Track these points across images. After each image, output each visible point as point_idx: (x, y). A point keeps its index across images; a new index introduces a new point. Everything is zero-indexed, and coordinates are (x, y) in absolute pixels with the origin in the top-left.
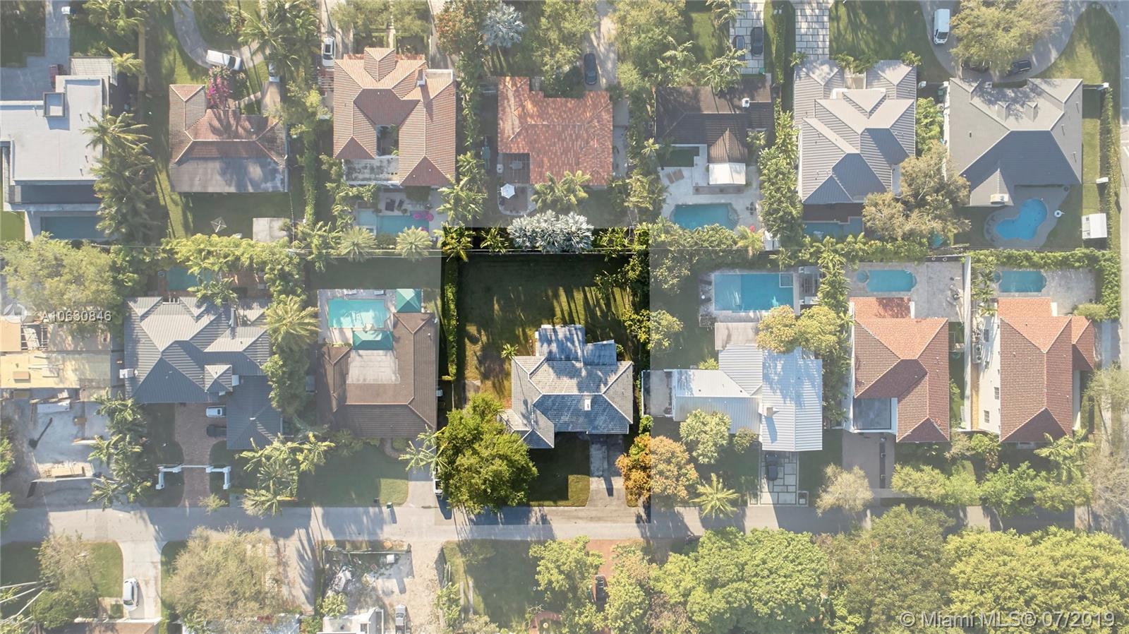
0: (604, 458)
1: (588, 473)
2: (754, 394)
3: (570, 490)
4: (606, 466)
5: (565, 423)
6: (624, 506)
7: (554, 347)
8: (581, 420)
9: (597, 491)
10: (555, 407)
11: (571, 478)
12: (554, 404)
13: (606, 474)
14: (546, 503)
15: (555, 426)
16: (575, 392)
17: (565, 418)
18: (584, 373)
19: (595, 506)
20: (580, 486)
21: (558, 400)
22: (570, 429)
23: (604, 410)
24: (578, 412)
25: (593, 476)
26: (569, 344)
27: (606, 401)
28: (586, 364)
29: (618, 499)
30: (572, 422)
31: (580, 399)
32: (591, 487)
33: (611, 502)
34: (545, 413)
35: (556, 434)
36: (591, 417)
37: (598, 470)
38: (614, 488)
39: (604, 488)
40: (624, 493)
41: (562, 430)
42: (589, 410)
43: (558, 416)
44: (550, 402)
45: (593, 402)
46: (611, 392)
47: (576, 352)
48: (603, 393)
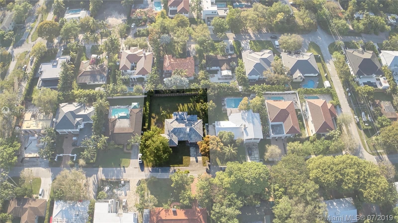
0: (194, 151)
1: (189, 156)
2: (240, 126)
3: (183, 161)
4: (195, 153)
5: (181, 137)
6: (202, 166)
7: (178, 116)
8: (186, 136)
9: (193, 162)
10: (178, 132)
11: (184, 157)
12: (178, 131)
13: (195, 156)
14: (175, 166)
15: (178, 139)
16: (184, 127)
17: (182, 135)
18: (187, 122)
19: (192, 166)
20: (187, 160)
21: (179, 129)
22: (183, 140)
23: (194, 133)
24: (185, 133)
25: (191, 157)
26: (183, 116)
27: (194, 129)
28: (188, 120)
29: (200, 164)
30: (184, 137)
31: (186, 129)
32: (190, 160)
33: (197, 164)
34: (175, 134)
35: (178, 141)
36: (189, 135)
37: (193, 155)
38: (198, 160)
39: (195, 160)
40: (201, 162)
41: (180, 140)
42: (189, 132)
43: (179, 135)
44: (176, 130)
45: (190, 130)
46: (196, 127)
47: (185, 117)
48: (193, 127)
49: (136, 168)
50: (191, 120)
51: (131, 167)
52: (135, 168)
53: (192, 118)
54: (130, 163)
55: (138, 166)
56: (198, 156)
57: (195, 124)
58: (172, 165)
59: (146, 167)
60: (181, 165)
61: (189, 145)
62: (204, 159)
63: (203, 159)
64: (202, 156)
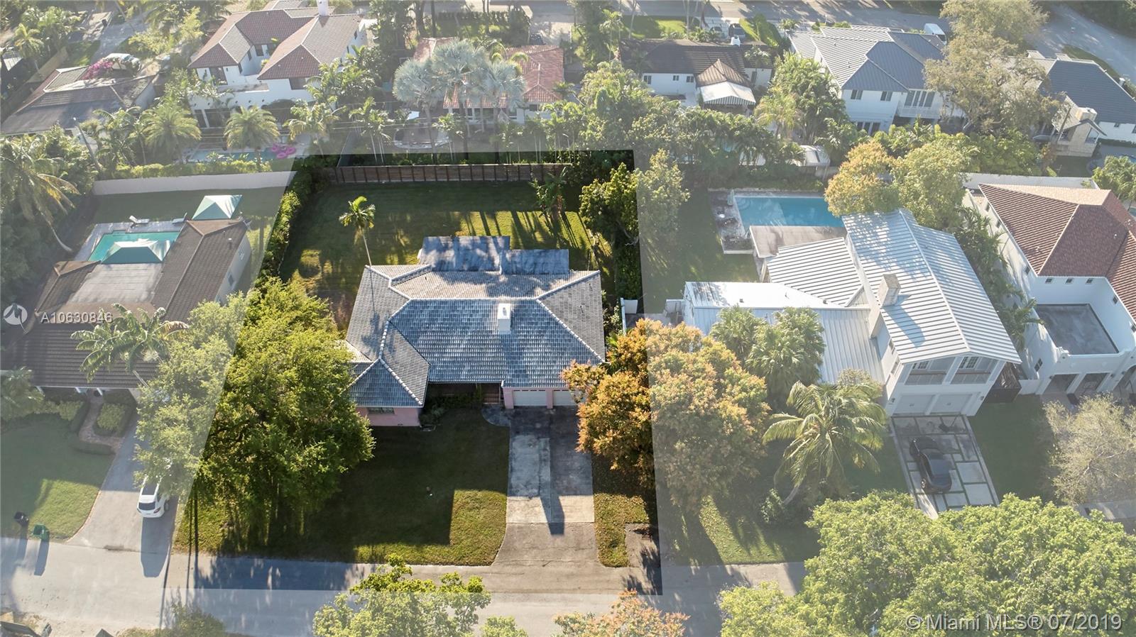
0: (542, 461)
1: (505, 488)
2: (850, 304)
3: (454, 525)
4: (546, 475)
5: (454, 361)
6: (592, 564)
8: (490, 353)
9: (525, 530)
10: (434, 328)
11: (460, 496)
12: (432, 321)
13: (547, 492)
15: (432, 367)
16: (482, 297)
17: (458, 347)
18: (502, 279)
19: (517, 564)
20: (480, 517)
21: (444, 311)
22: (464, 376)
23: (541, 334)
24: (482, 337)
25: (514, 495)
27: (545, 314)
29: (578, 548)
30: (469, 361)
31: (489, 310)
32: (509, 520)
33: (560, 552)
34: (411, 338)
35: (431, 386)
36: (510, 349)
37: (527, 485)
38: (567, 520)
39: (543, 519)
40: (591, 533)
41: (447, 379)
43: (438, 346)
44: (425, 316)
45: (517, 316)
46: (556, 301)
47: (491, 260)
48: (540, 299)
49: (118, 549)
50: (527, 270)
51: (86, 541)
52: (109, 549)
53: (535, 264)
54: (93, 513)
55: (132, 536)
56: (563, 495)
57: (555, 287)
58: (371, 542)
59: (181, 550)
60: (431, 551)
61: (504, 421)
62: (610, 514)
63: (603, 515)
64: (595, 492)
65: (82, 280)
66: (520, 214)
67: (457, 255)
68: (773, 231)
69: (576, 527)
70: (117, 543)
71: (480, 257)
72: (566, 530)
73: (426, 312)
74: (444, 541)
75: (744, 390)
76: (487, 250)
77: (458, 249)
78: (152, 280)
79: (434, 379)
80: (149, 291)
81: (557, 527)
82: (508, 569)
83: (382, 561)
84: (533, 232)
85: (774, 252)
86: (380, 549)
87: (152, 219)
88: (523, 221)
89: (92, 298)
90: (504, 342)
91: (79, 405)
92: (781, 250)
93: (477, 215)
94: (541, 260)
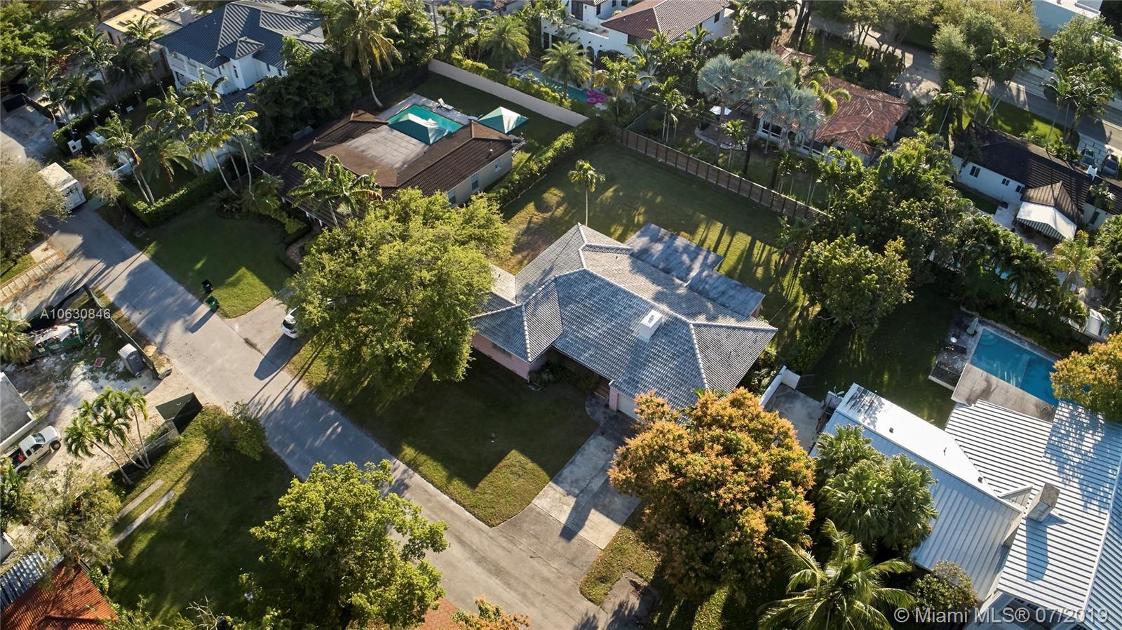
0: (603, 470)
1: (554, 473)
2: (1005, 497)
3: (490, 477)
5: (585, 340)
7: (657, 248)
8: (619, 350)
9: (541, 518)
10: (588, 303)
11: (515, 457)
12: (590, 296)
13: (585, 499)
14: (430, 466)
15: (563, 336)
16: (647, 297)
17: (593, 331)
18: (681, 291)
19: (513, 541)
20: (517, 484)
21: (605, 292)
22: (584, 358)
23: (676, 360)
24: (621, 332)
25: (556, 483)
26: (685, 256)
27: (690, 341)
28: (690, 287)
29: (571, 562)
30: (597, 346)
31: (643, 311)
32: (536, 501)
33: (554, 555)
34: (563, 303)
35: (551, 351)
36: (639, 355)
37: (575, 482)
38: (582, 533)
39: (563, 519)
40: (592, 557)
41: (569, 353)
42: (646, 337)
43: (581, 320)
44: (586, 289)
45: (662, 330)
46: (709, 335)
47: (690, 269)
48: (694, 325)
49: (252, 345)
50: (711, 295)
51: (237, 327)
52: (247, 341)
53: (724, 293)
54: (256, 310)
55: (267, 342)
56: (597, 509)
57: (721, 321)
58: (420, 449)
59: (291, 372)
60: (457, 485)
61: (599, 416)
62: (622, 551)
63: (615, 548)
64: (625, 524)
65: (365, 131)
66: (758, 243)
67: (663, 252)
68: (988, 381)
69: (585, 543)
70: (254, 341)
71: (682, 263)
72: (574, 540)
73: (590, 285)
74: (473, 484)
75: (786, 511)
76: (693, 260)
77: (669, 246)
78: (412, 155)
79: (559, 346)
80: (404, 163)
81: (568, 533)
82: (502, 540)
83: (416, 469)
84: (758, 265)
85: (970, 401)
86: (422, 458)
87: (457, 108)
88: (756, 251)
89: (362, 148)
90: (637, 348)
91: (302, 225)
92: (980, 403)
93: (720, 225)
94: (732, 293)
